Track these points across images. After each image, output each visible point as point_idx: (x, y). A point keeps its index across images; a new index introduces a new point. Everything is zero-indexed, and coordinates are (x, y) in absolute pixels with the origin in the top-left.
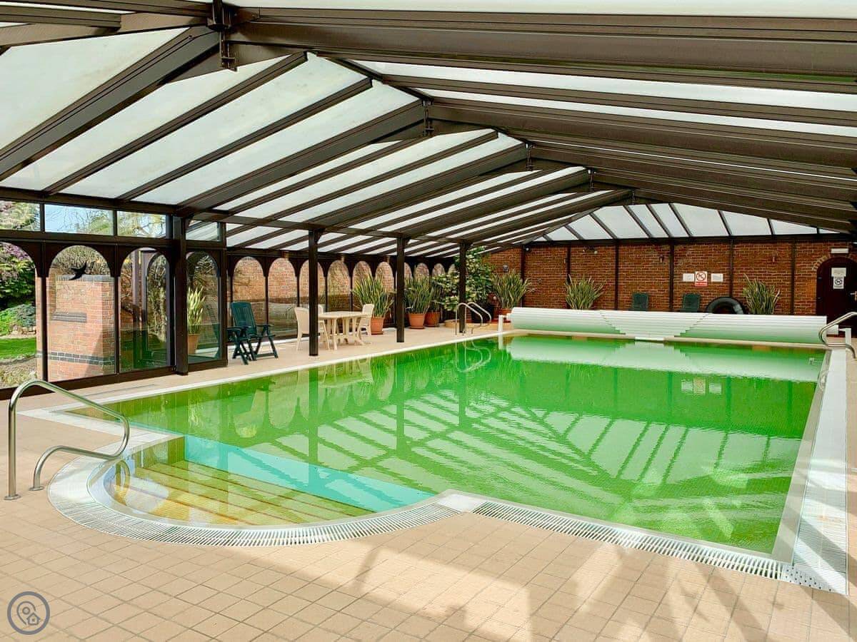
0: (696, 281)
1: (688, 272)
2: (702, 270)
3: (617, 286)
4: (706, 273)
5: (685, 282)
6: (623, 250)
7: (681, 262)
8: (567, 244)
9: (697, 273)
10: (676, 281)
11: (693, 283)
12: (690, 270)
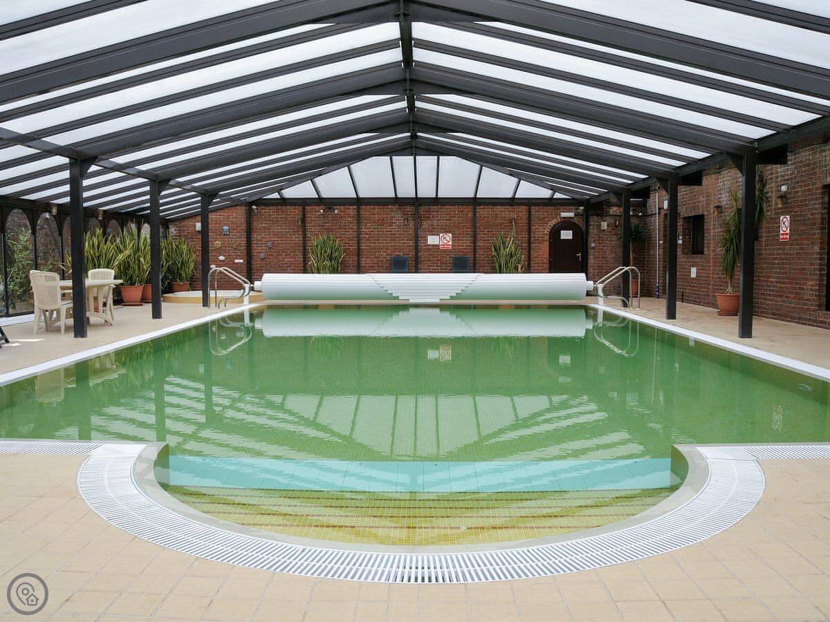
0: (441, 243)
1: (432, 235)
2: (446, 232)
3: (359, 249)
4: (450, 235)
5: (430, 245)
6: (366, 211)
7: (425, 224)
8: (303, 203)
9: (441, 235)
10: (421, 244)
11: (438, 246)
12: (434, 232)
